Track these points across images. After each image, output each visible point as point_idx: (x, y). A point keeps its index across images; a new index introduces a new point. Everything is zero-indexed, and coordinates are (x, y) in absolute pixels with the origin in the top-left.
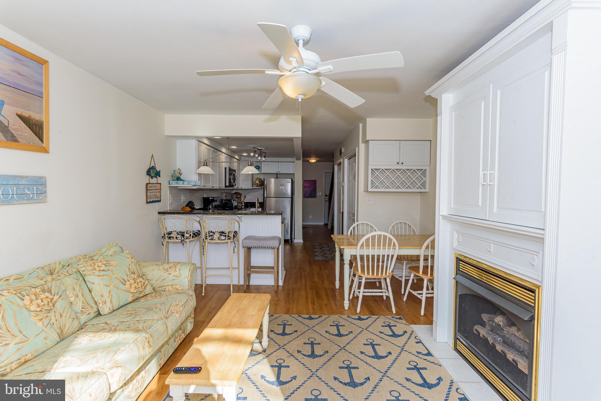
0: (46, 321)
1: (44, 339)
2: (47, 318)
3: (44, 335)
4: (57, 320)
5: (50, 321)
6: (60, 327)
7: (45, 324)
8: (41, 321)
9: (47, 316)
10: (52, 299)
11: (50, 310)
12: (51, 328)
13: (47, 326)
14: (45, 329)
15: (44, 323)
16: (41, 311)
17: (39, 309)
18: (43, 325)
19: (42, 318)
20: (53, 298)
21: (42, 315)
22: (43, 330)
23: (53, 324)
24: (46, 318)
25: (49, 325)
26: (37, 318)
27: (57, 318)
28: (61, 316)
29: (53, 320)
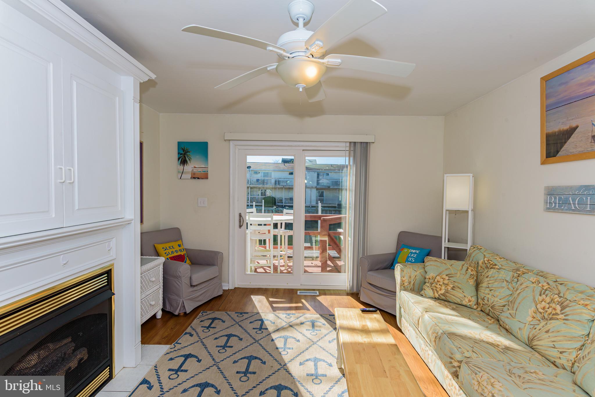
0: (535, 322)
1: (519, 328)
2: (538, 322)
3: (522, 326)
4: (540, 330)
5: (536, 325)
6: (535, 336)
7: (532, 323)
8: (533, 318)
9: (539, 320)
10: (557, 314)
11: (545, 319)
12: (530, 328)
13: (531, 325)
14: (527, 325)
15: (533, 321)
16: (541, 313)
17: (542, 311)
18: (530, 322)
19: (535, 317)
20: (559, 315)
21: (539, 316)
22: (526, 323)
23: (535, 329)
24: (537, 320)
25: (532, 326)
26: (534, 314)
27: (542, 329)
28: (547, 332)
29: (538, 327)
